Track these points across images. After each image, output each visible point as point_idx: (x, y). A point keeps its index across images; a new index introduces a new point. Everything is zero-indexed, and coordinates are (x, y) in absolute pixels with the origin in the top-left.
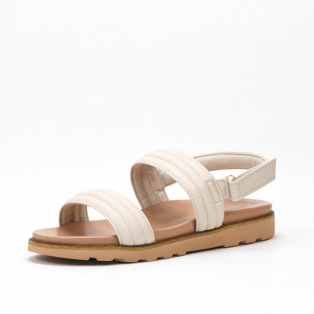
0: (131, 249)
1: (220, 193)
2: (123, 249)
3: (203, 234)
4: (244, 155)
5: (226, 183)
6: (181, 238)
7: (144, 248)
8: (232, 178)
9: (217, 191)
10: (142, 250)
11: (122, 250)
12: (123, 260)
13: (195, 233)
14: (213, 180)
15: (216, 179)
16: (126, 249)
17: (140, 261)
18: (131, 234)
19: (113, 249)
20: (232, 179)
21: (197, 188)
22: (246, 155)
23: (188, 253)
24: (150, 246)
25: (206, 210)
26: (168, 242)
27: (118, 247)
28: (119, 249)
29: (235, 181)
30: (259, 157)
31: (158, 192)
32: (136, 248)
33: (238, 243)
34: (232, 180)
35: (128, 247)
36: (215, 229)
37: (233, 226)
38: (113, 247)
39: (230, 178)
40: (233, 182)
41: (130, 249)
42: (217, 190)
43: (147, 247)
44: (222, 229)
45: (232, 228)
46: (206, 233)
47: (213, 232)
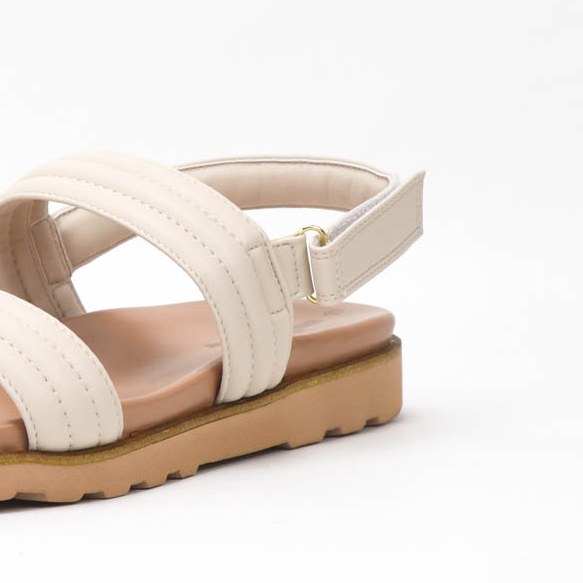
0: (64, 461)
1: (283, 284)
2: (40, 463)
3: (238, 408)
4: (305, 163)
5: (299, 251)
6: (187, 425)
7: (97, 457)
8: (316, 233)
9: (276, 276)
10: (92, 462)
11: (39, 465)
12: (43, 495)
13: (214, 407)
14: (262, 242)
15: (271, 238)
16: (50, 461)
17: (87, 498)
18: (65, 413)
19: (14, 462)
20: (317, 237)
21: (225, 268)
22: (312, 163)
23: (205, 467)
24: (113, 450)
25: (251, 336)
26: (157, 437)
27: (28, 458)
28: (31, 462)
29: (329, 245)
30: (360, 169)
31: (54, 286)
32: (76, 459)
33: (323, 434)
34: (317, 241)
35: (54, 457)
36: (267, 392)
37: (310, 384)
38: (14, 456)
39: (311, 237)
40: (323, 248)
41: (62, 462)
42: (275, 272)
43: (105, 455)
44: (283, 393)
45: (307, 387)
46: (246, 406)
47: (263, 401)
